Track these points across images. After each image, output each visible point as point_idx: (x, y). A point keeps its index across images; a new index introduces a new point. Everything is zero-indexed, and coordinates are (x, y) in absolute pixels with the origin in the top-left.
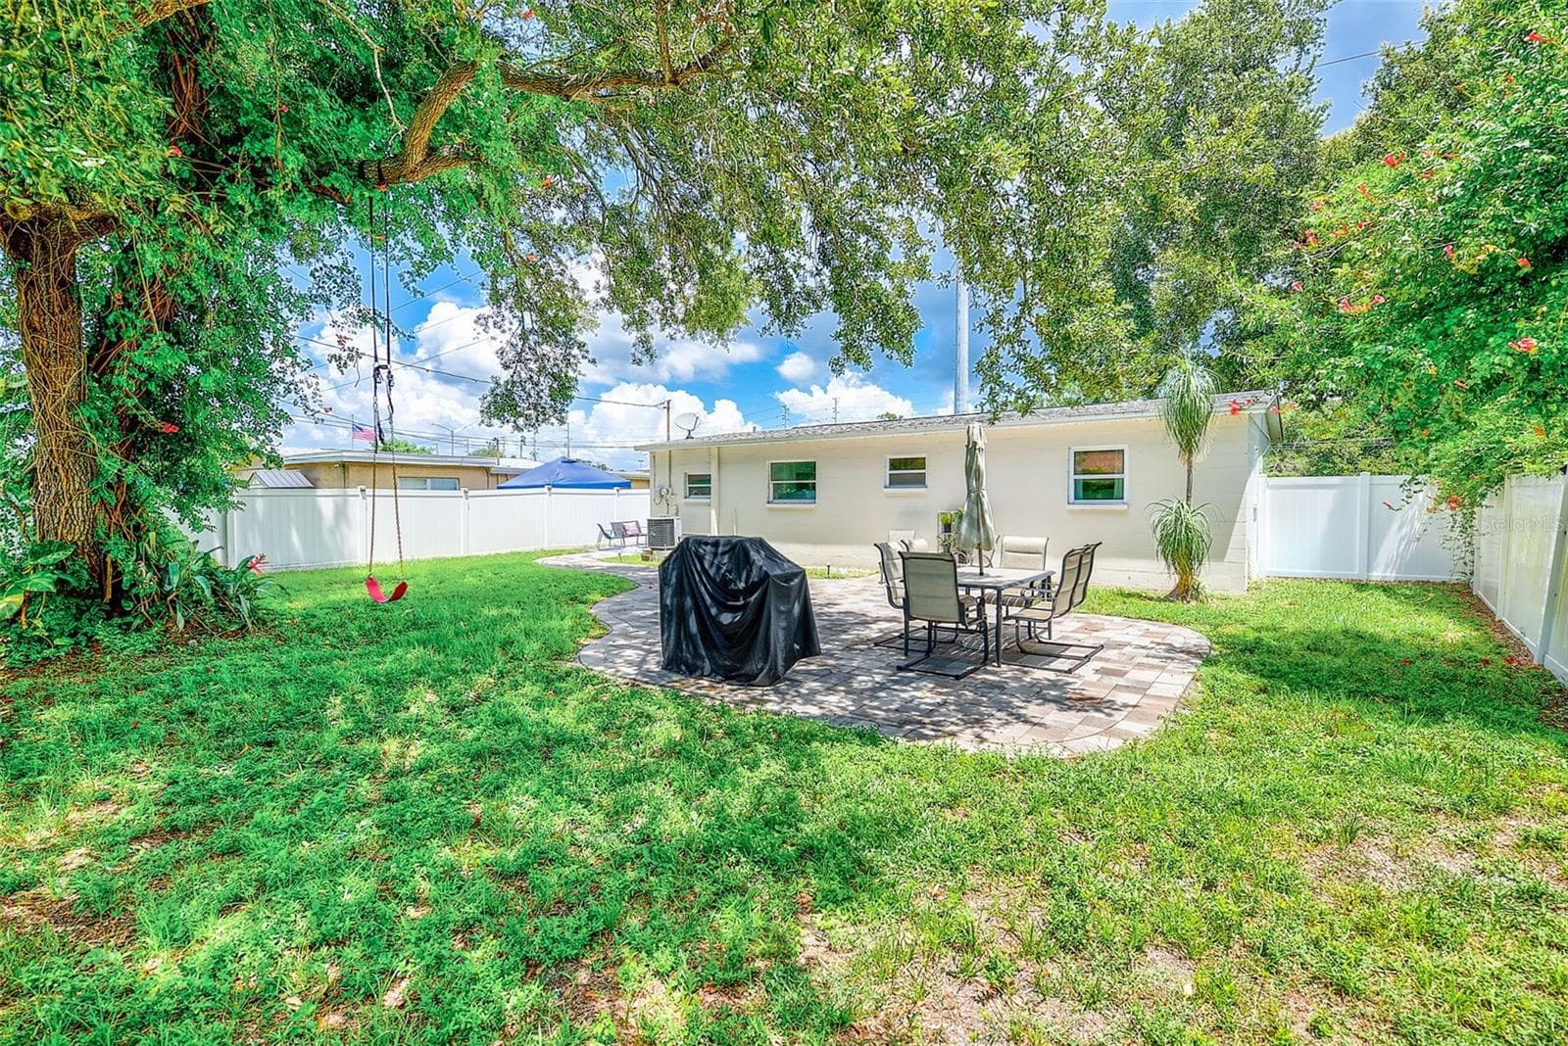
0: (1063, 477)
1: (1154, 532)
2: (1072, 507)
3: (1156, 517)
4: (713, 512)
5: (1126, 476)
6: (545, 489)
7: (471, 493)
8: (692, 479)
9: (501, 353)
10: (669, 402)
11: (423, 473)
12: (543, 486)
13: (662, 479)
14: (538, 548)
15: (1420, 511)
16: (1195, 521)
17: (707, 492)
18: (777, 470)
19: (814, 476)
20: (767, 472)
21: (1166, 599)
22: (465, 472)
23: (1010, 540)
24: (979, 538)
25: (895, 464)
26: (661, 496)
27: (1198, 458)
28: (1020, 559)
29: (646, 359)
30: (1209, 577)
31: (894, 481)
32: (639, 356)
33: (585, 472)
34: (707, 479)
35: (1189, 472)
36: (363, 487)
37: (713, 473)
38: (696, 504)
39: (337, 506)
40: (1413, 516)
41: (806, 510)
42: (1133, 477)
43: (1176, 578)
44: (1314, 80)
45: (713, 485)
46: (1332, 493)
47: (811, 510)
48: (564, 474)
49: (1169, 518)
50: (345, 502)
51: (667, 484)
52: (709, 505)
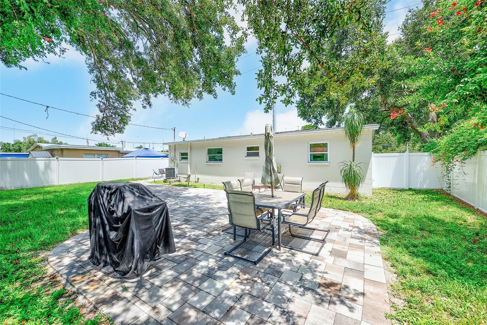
0: (307, 153)
1: (341, 173)
2: (309, 164)
3: (341, 168)
5: (328, 153)
6: (134, 158)
7: (104, 159)
8: (182, 154)
9: (99, 106)
10: (174, 128)
11: (94, 152)
12: (134, 157)
13: (172, 154)
14: (131, 177)
15: (426, 164)
16: (356, 169)
17: (187, 158)
18: (210, 151)
19: (221, 153)
20: (206, 151)
21: (346, 199)
22: (110, 152)
23: (286, 178)
24: (271, 179)
25: (249, 149)
26: (172, 160)
27: (357, 145)
28: (291, 186)
29: (148, 106)
30: (362, 190)
31: (249, 155)
32: (145, 105)
33: (151, 152)
34: (187, 154)
35: (354, 150)
36: (57, 157)
37: (189, 152)
38: (183, 163)
39: (45, 164)
40: (424, 166)
41: (219, 165)
42: (330, 153)
43: (350, 191)
44: (383, 26)
45: (189, 156)
46: (396, 158)
47: (221, 165)
48: (142, 152)
49: (347, 168)
50: (50, 163)
51: (174, 156)
52: (188, 163)
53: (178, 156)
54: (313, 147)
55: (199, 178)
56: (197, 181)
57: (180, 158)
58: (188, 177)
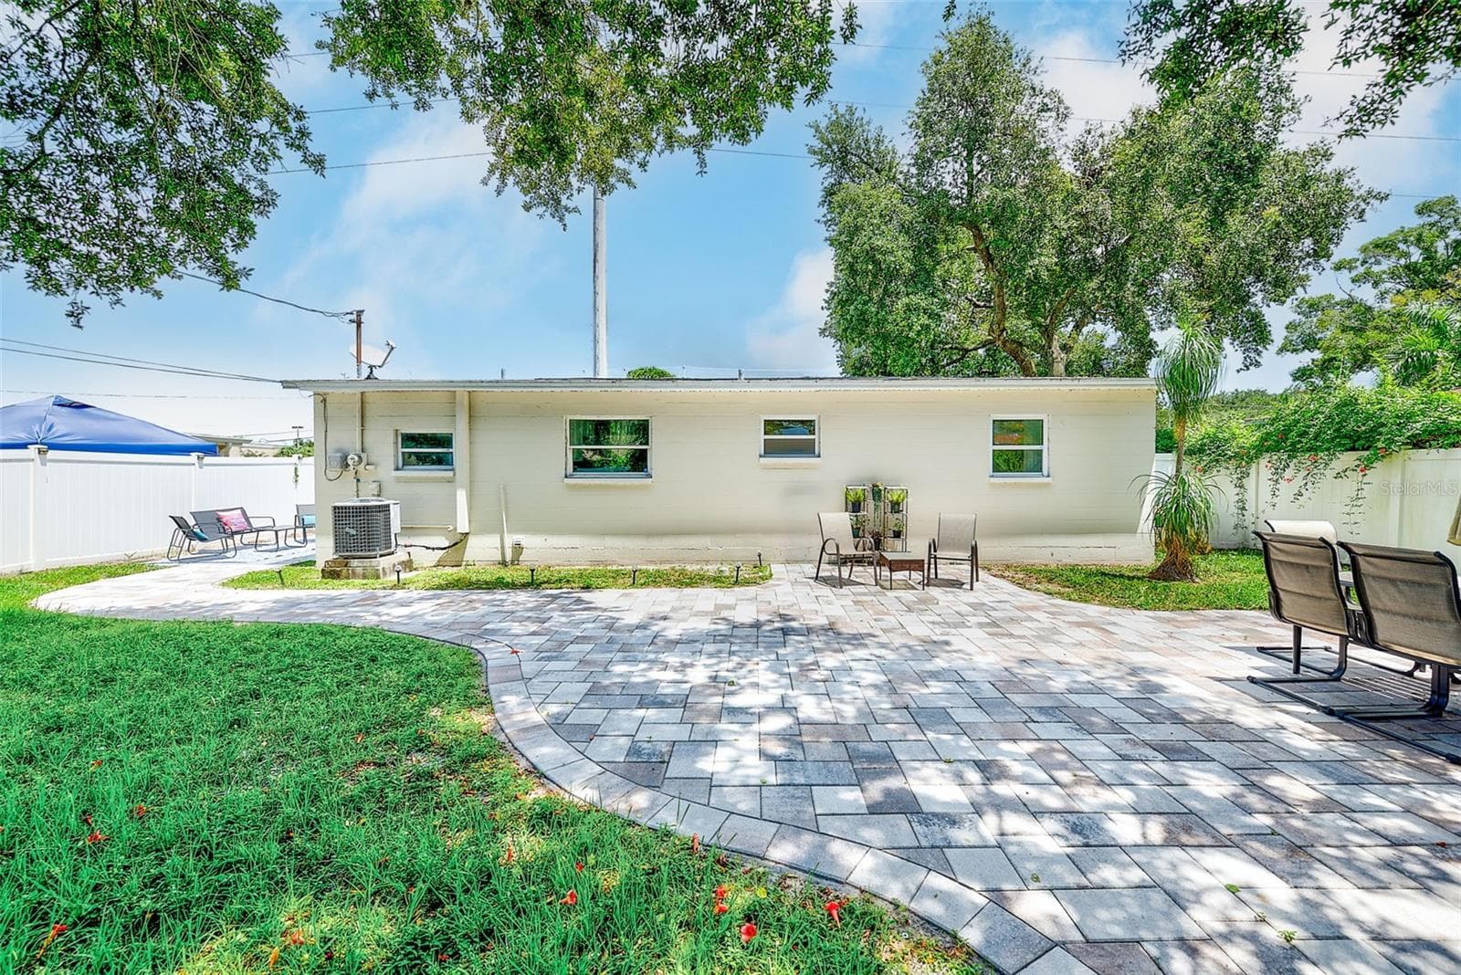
0: (984, 448)
4: (462, 496)
5: (1045, 447)
8: (411, 440)
12: (24, 446)
17: (445, 460)
19: (646, 440)
20: (563, 432)
25: (772, 426)
26: (344, 467)
31: (771, 449)
33: (114, 424)
34: (442, 440)
37: (456, 429)
41: (632, 488)
42: (1054, 450)
45: (459, 450)
47: (643, 489)
51: (358, 446)
52: (450, 481)
53: (385, 449)
54: (1003, 429)
55: (523, 543)
56: (508, 558)
57: (396, 456)
58: (454, 545)
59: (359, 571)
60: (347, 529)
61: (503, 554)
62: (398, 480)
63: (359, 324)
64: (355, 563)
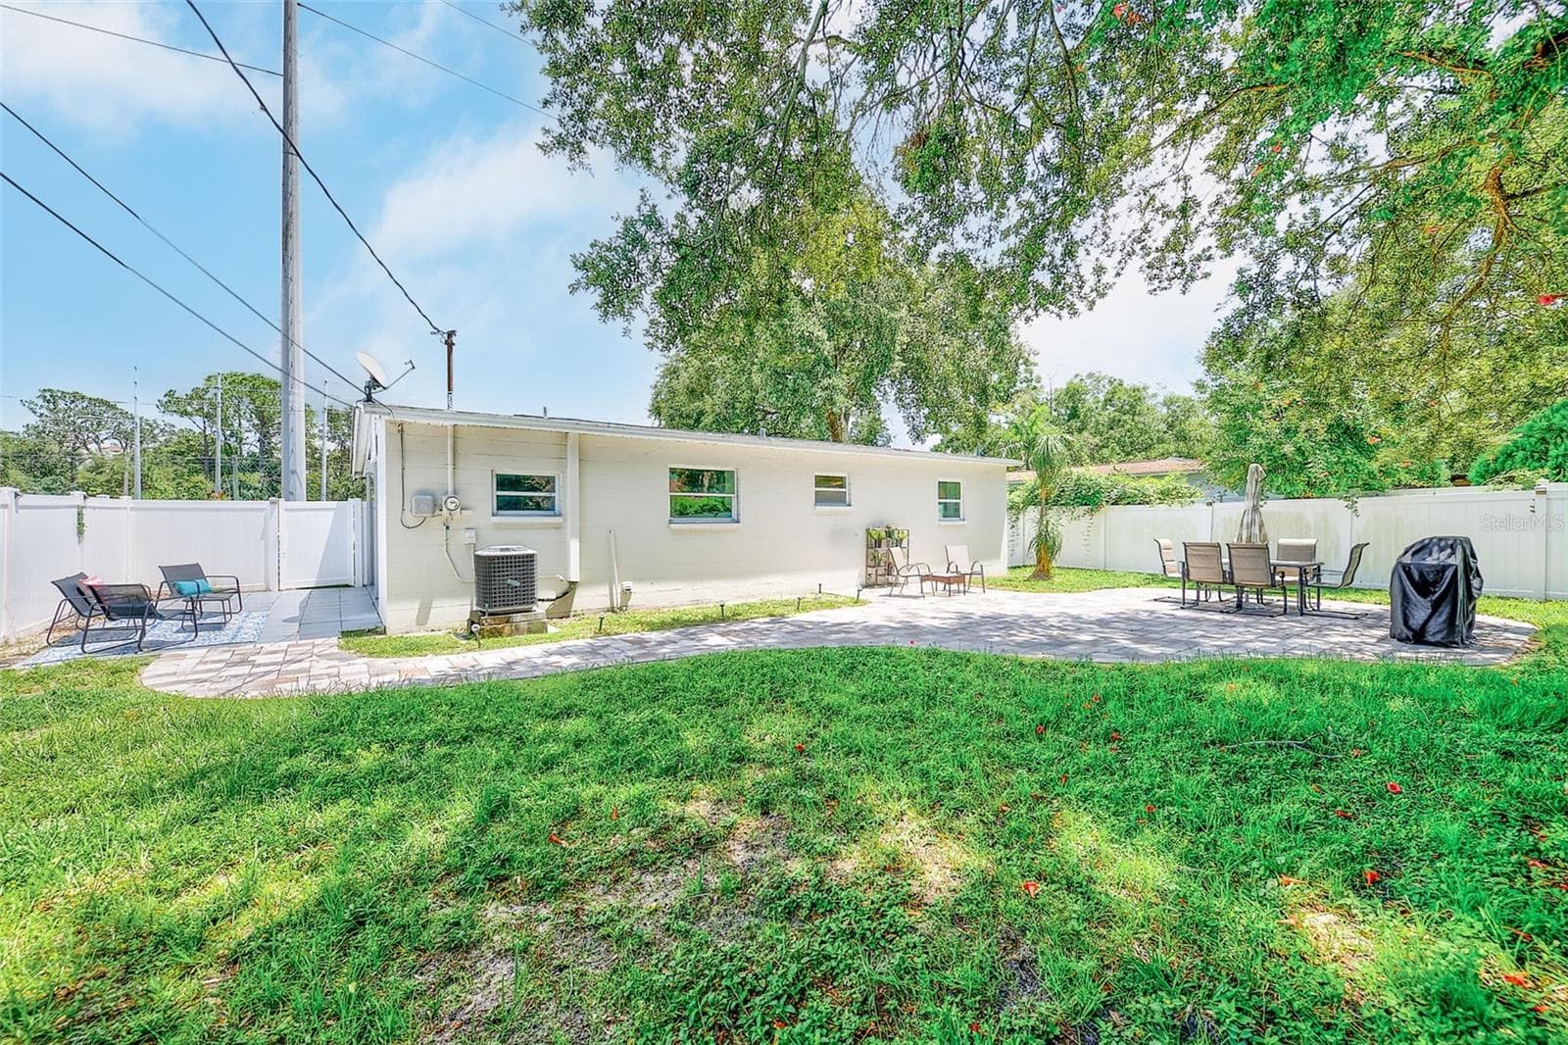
2: (940, 523)
4: (574, 546)
13: (428, 479)
37: (572, 473)
41: (728, 531)
47: (735, 531)
52: (558, 527)
53: (479, 491)
55: (633, 588)
56: (617, 603)
57: (493, 499)
58: (564, 594)
59: (524, 626)
60: (509, 581)
61: (612, 602)
62: (498, 527)
63: (450, 345)
64: (518, 617)
